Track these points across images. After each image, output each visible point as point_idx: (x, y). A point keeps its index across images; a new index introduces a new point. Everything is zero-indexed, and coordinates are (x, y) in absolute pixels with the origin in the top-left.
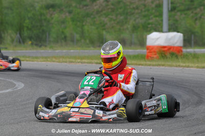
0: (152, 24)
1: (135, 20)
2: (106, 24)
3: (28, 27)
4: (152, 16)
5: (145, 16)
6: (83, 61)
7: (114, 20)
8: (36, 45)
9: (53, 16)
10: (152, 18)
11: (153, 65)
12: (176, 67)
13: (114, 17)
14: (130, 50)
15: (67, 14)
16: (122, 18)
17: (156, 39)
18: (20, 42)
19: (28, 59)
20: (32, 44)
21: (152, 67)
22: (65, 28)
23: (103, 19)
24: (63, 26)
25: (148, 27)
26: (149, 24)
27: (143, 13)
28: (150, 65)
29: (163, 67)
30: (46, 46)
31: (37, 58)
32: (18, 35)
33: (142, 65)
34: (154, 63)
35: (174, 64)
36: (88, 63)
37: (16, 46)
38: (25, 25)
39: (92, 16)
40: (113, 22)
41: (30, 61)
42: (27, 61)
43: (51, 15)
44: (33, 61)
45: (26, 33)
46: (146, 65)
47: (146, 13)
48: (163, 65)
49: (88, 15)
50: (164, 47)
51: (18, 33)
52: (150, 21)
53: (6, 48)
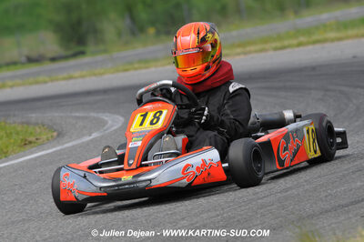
6: (248, 49)
19: (136, 66)
31: (156, 60)
32: (129, 21)
36: (256, 51)
41: (140, 68)
42: (136, 69)
44: (147, 68)
53: (105, 51)
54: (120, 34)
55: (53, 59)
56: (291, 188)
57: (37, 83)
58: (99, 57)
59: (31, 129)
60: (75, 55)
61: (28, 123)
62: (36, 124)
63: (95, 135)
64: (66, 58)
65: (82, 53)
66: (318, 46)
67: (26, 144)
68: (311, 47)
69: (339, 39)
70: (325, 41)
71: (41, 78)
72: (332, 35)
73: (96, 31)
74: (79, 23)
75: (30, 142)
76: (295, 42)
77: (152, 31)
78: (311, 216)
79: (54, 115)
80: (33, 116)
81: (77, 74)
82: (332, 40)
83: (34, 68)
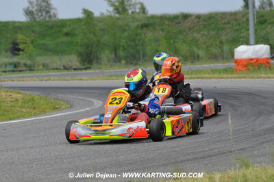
0: (244, 38)
1: (227, 35)
2: (198, 40)
3: (123, 47)
4: (244, 30)
5: (236, 30)
7: (206, 36)
8: (131, 64)
9: (147, 35)
10: (243, 32)
11: (235, 78)
12: (257, 78)
13: (206, 33)
14: (219, 64)
15: (161, 32)
16: (214, 33)
17: (244, 52)
18: (115, 62)
20: (127, 63)
21: (233, 80)
22: (159, 45)
23: (195, 35)
24: (157, 43)
25: (240, 41)
26: (241, 37)
27: (235, 28)
28: (231, 78)
29: (244, 80)
30: (140, 65)
32: (113, 56)
33: (224, 78)
34: (235, 76)
35: (256, 76)
37: (111, 66)
38: (121, 44)
39: (185, 34)
40: (205, 38)
42: (112, 79)
43: (145, 34)
45: (121, 53)
46: (227, 78)
47: (237, 27)
48: (244, 78)
49: (180, 32)
50: (252, 59)
51: (113, 53)
52: (242, 35)
53: (100, 68)
54: (108, 61)
55: (75, 69)
56: (175, 147)
57: (65, 80)
58: (97, 71)
59: (58, 102)
60: (86, 69)
61: (57, 99)
62: (61, 100)
63: (88, 109)
64: (81, 69)
65: (90, 68)
66: (199, 80)
67: (55, 109)
68: (196, 80)
69: (210, 78)
70: (203, 78)
71: (67, 78)
72: (207, 76)
73: (98, 58)
74: (91, 53)
75: (57, 108)
76: (189, 76)
77: (124, 62)
78: (182, 162)
79: (70, 97)
80: (60, 96)
81: (84, 78)
82: (206, 78)
83: (66, 72)
